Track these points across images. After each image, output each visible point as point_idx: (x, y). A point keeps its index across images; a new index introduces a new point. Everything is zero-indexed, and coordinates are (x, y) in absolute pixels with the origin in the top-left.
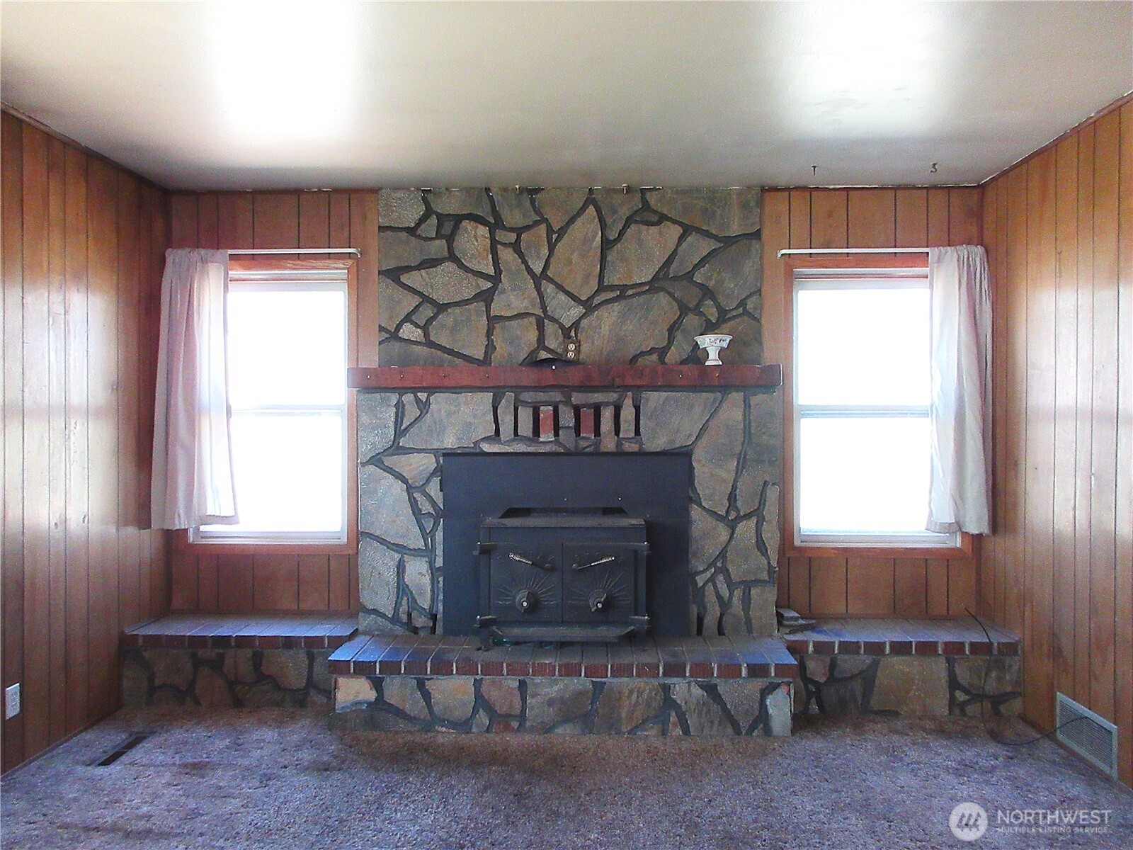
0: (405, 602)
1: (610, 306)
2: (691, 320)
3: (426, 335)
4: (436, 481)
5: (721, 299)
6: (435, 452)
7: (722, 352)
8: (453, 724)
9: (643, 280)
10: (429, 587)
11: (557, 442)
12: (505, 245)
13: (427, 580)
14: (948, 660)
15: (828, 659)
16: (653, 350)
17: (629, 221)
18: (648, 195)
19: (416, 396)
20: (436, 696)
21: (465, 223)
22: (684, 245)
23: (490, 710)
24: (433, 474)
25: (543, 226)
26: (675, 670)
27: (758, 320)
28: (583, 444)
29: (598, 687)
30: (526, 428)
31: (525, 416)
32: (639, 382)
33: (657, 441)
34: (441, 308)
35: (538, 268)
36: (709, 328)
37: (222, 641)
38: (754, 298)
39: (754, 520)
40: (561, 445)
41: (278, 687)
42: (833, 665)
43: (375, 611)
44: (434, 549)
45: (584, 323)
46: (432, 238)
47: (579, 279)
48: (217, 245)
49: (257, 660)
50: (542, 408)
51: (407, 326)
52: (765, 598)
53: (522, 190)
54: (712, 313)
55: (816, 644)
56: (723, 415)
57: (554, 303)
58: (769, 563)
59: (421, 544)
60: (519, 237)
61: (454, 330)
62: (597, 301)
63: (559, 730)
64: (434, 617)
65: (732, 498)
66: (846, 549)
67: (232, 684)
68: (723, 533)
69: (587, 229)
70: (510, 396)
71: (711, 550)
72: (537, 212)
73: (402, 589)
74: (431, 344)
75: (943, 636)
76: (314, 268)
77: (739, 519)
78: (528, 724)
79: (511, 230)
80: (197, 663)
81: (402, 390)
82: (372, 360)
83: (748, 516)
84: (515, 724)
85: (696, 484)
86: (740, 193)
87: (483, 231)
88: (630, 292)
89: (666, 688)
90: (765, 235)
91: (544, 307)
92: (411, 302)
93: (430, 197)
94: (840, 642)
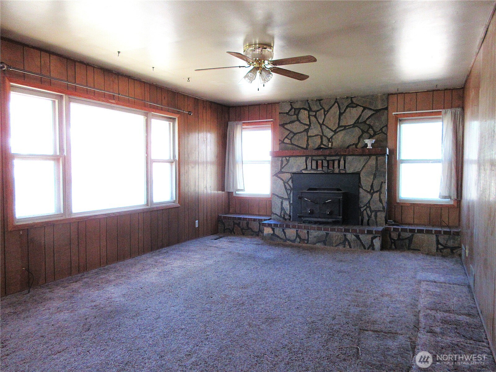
0: (283, 212)
1: (341, 132)
2: (365, 135)
3: (291, 141)
4: (291, 181)
5: (374, 128)
6: (291, 173)
7: (372, 145)
8: (291, 241)
9: (351, 124)
10: (289, 208)
11: (322, 170)
12: (312, 116)
13: (288, 206)
14: (436, 236)
15: (398, 233)
16: (354, 144)
17: (347, 107)
18: (353, 99)
19: (286, 158)
20: (287, 234)
21: (302, 110)
22: (364, 113)
23: (300, 238)
24: (290, 178)
25: (322, 111)
26: (347, 231)
27: (386, 134)
28: (329, 171)
29: (327, 234)
30: (314, 167)
31: (314, 163)
32: (345, 154)
33: (350, 170)
34: (295, 134)
35: (321, 122)
36: (370, 137)
37: (240, 219)
38: (385, 128)
39: (379, 193)
40: (323, 171)
41: (252, 231)
42: (399, 235)
43: (276, 214)
44: (290, 199)
45: (334, 137)
46: (293, 115)
47: (333, 125)
48: (240, 120)
49: (248, 224)
50: (319, 161)
51: (286, 139)
52: (382, 216)
53: (317, 100)
54: (372, 132)
55: (394, 228)
56: (369, 163)
57: (326, 131)
58: (383, 205)
59: (287, 197)
60: (316, 113)
61: (298, 140)
62: (337, 130)
63: (317, 244)
64: (290, 216)
65: (372, 186)
66: (414, 204)
67: (242, 229)
68: (369, 196)
69: (335, 110)
70: (310, 158)
71: (365, 201)
72: (321, 106)
73: (282, 209)
74: (292, 144)
75: (434, 229)
76: (263, 125)
77: (374, 192)
78: (309, 242)
79: (314, 111)
80: (234, 224)
81: (282, 157)
82: (277, 149)
83: (377, 192)
84: (306, 242)
85: (361, 182)
86: (381, 96)
87: (306, 112)
88: (347, 127)
89: (345, 235)
90: (389, 108)
91: (323, 133)
92: (287, 132)
93: (292, 104)
94: (401, 228)
